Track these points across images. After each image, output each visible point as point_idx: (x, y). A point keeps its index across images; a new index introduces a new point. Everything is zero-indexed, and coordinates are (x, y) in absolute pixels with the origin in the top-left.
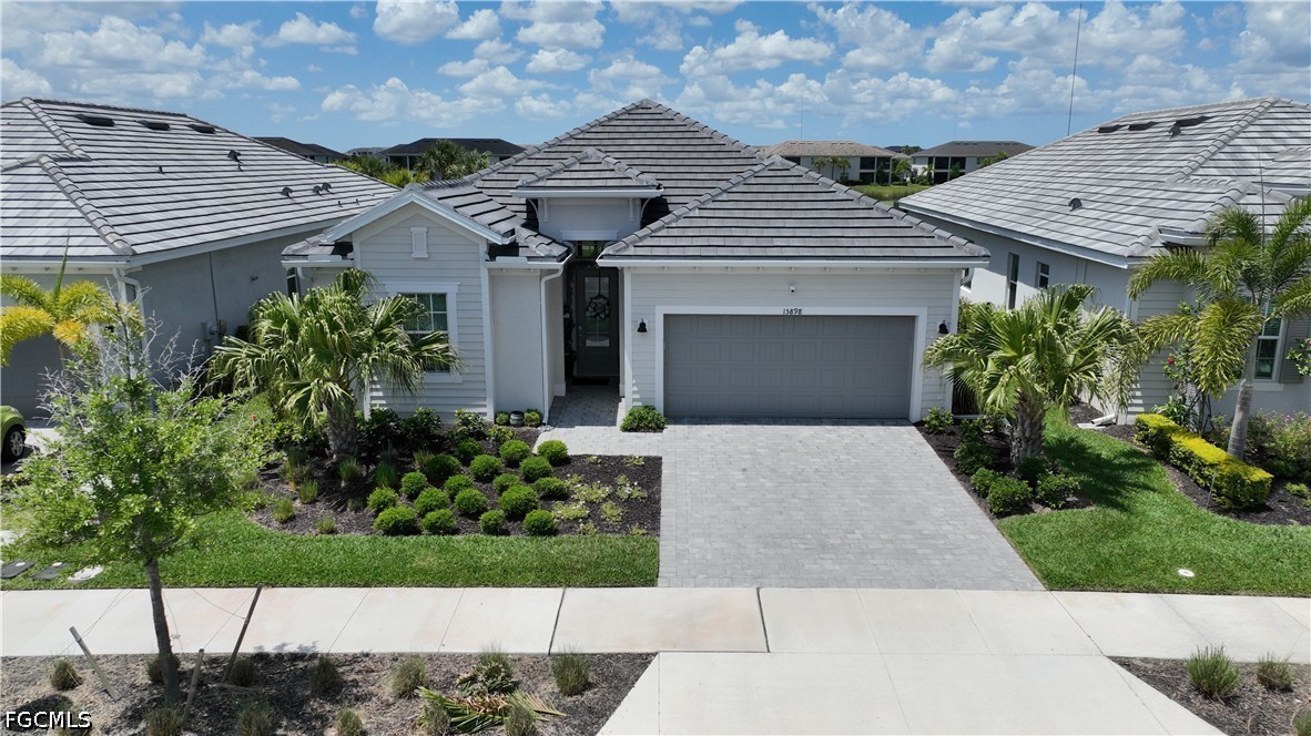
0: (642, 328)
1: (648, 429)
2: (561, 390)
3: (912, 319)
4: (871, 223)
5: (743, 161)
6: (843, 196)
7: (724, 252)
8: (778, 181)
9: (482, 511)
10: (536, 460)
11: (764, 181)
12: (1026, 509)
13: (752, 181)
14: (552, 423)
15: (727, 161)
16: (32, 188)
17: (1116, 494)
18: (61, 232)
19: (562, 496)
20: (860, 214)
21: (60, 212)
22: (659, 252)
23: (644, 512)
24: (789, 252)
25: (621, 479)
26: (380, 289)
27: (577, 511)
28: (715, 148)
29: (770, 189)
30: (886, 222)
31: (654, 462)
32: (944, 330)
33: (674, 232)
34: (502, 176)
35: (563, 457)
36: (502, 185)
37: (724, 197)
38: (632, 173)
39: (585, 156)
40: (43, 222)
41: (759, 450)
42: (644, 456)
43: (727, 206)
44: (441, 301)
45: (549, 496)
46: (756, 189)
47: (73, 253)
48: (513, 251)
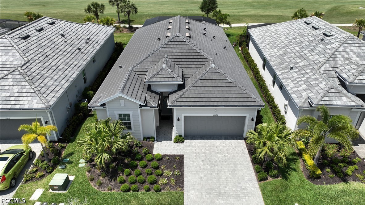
0: (178, 120)
1: (180, 142)
2: (158, 124)
3: (245, 117)
4: (236, 92)
5: (204, 60)
6: (230, 81)
7: (199, 104)
8: (213, 74)
9: (144, 182)
10: (155, 163)
11: (210, 74)
12: (266, 179)
13: (207, 74)
14: (157, 141)
15: (200, 60)
16: (18, 80)
17: (287, 172)
18: (30, 98)
19: (161, 175)
20: (234, 88)
21: (28, 91)
22: (183, 104)
23: (180, 180)
24: (215, 104)
25: (174, 167)
26: (113, 113)
27: (165, 181)
28: (197, 54)
29: (211, 78)
30: (240, 92)
31: (182, 157)
32: (253, 119)
33: (187, 96)
34: (140, 66)
35: (161, 158)
36: (141, 70)
37: (199, 81)
38: (175, 76)
39: (163, 68)
40: (25, 94)
41: (207, 152)
42: (179, 154)
43: (200, 85)
44: (128, 115)
45: (158, 175)
46: (207, 78)
47: (35, 106)
48: (146, 106)
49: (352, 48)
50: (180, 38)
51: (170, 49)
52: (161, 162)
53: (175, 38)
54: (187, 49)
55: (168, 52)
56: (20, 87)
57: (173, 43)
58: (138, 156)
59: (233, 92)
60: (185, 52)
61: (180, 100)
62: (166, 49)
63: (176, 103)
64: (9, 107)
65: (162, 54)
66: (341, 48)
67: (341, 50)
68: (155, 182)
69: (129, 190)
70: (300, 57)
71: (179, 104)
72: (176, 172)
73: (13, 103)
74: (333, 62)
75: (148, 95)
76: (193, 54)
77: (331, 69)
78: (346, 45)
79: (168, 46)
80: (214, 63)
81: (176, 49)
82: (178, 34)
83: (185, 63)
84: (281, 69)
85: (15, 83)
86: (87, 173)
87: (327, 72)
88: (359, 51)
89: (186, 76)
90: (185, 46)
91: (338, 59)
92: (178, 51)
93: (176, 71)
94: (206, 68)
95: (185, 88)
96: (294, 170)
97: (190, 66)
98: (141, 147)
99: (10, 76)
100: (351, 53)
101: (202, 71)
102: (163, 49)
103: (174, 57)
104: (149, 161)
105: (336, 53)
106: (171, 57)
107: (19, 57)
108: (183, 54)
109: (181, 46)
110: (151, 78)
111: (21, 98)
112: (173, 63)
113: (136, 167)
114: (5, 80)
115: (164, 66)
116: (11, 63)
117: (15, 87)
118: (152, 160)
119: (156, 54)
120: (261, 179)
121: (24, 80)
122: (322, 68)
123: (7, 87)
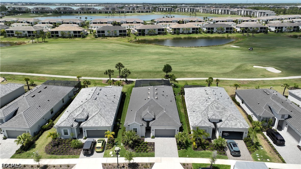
0: (153, 130)
1: (153, 138)
3: (175, 130)
4: (172, 121)
5: (162, 109)
6: (170, 117)
7: (160, 125)
8: (165, 115)
9: (142, 150)
10: (145, 144)
11: (164, 115)
12: (180, 149)
13: (162, 115)
14: (145, 138)
15: (161, 109)
16: (100, 117)
17: (187, 148)
18: (105, 123)
19: (148, 148)
20: (172, 120)
21: (104, 120)
22: (154, 125)
23: (154, 149)
24: (165, 125)
25: (152, 146)
26: (132, 128)
27: (149, 150)
28: (159, 106)
29: (164, 116)
30: (173, 121)
31: (154, 143)
32: (178, 130)
33: (156, 122)
34: (140, 111)
35: (147, 143)
36: (140, 112)
37: (160, 117)
38: (152, 115)
39: (148, 113)
40: (103, 122)
41: (163, 141)
42: (153, 142)
43: (160, 119)
44: (136, 129)
45: (147, 148)
46: (163, 116)
47: (107, 126)
48: (143, 126)
49: (215, 105)
50: (153, 100)
51: (150, 104)
52: (147, 144)
53: (152, 100)
54: (156, 104)
55: (149, 105)
56: (101, 119)
57: (151, 102)
58: (140, 142)
59: (171, 121)
60: (155, 105)
61: (153, 124)
62: (148, 104)
63: (152, 125)
64: (99, 126)
65: (147, 107)
66: (211, 104)
67: (211, 106)
68: (146, 150)
69: (138, 152)
70: (198, 107)
71: (153, 125)
72: (152, 147)
73: (100, 124)
74: (207, 110)
75: (143, 122)
76: (158, 106)
77: (206, 113)
78: (213, 103)
79: (149, 103)
80: (165, 111)
81: (152, 104)
82: (153, 98)
83: (155, 110)
84: (191, 111)
85: (99, 118)
86: (124, 147)
87: (204, 114)
88: (217, 106)
89: (155, 115)
90: (155, 103)
91: (209, 109)
92: (153, 105)
93: (152, 113)
94: (162, 112)
95: (155, 120)
96: (190, 147)
97: (157, 111)
98: (140, 140)
99: (97, 115)
100: (214, 107)
101: (161, 114)
102: (147, 104)
103: (151, 108)
104: (143, 144)
105: (209, 107)
106: (150, 108)
107: (97, 107)
108: (154, 106)
109: (154, 103)
110: (144, 116)
111: (102, 123)
112: (151, 110)
113: (139, 146)
114: (96, 117)
115: (148, 112)
116: (95, 110)
117: (99, 119)
118: (144, 144)
119: (145, 106)
120: (179, 149)
121: (101, 116)
122: (203, 113)
123: (97, 119)
